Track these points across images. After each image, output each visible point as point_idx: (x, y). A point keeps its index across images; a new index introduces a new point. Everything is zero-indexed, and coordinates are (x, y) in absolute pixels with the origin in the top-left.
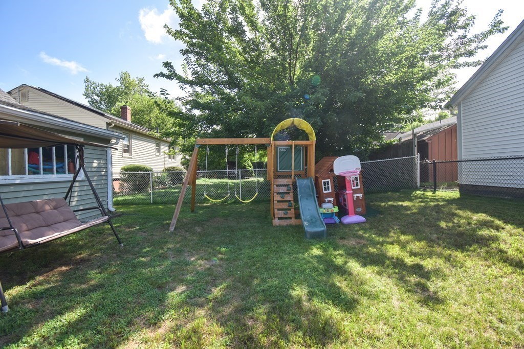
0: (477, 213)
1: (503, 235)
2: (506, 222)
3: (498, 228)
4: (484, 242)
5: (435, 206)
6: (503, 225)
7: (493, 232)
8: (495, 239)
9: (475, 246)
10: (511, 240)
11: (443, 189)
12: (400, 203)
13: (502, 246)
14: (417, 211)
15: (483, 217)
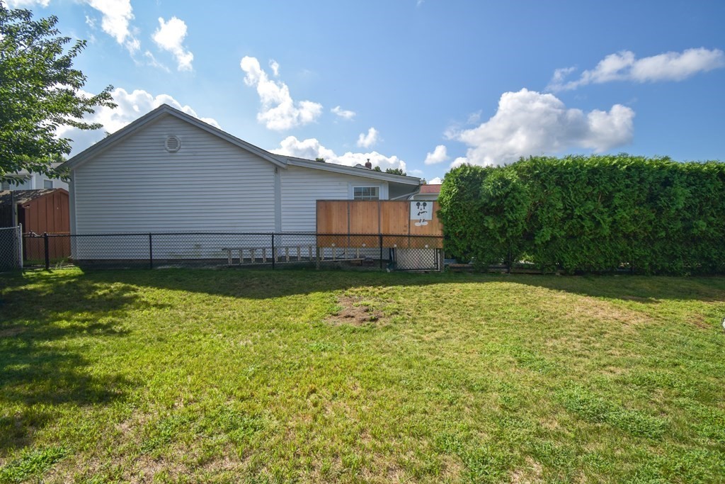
0: (113, 282)
1: (140, 293)
2: (139, 285)
3: (134, 290)
4: (130, 300)
5: (67, 283)
6: (136, 287)
7: (133, 294)
8: (136, 297)
9: (126, 304)
10: (145, 295)
11: (59, 266)
12: (23, 288)
13: (143, 299)
14: (51, 291)
15: (120, 285)
